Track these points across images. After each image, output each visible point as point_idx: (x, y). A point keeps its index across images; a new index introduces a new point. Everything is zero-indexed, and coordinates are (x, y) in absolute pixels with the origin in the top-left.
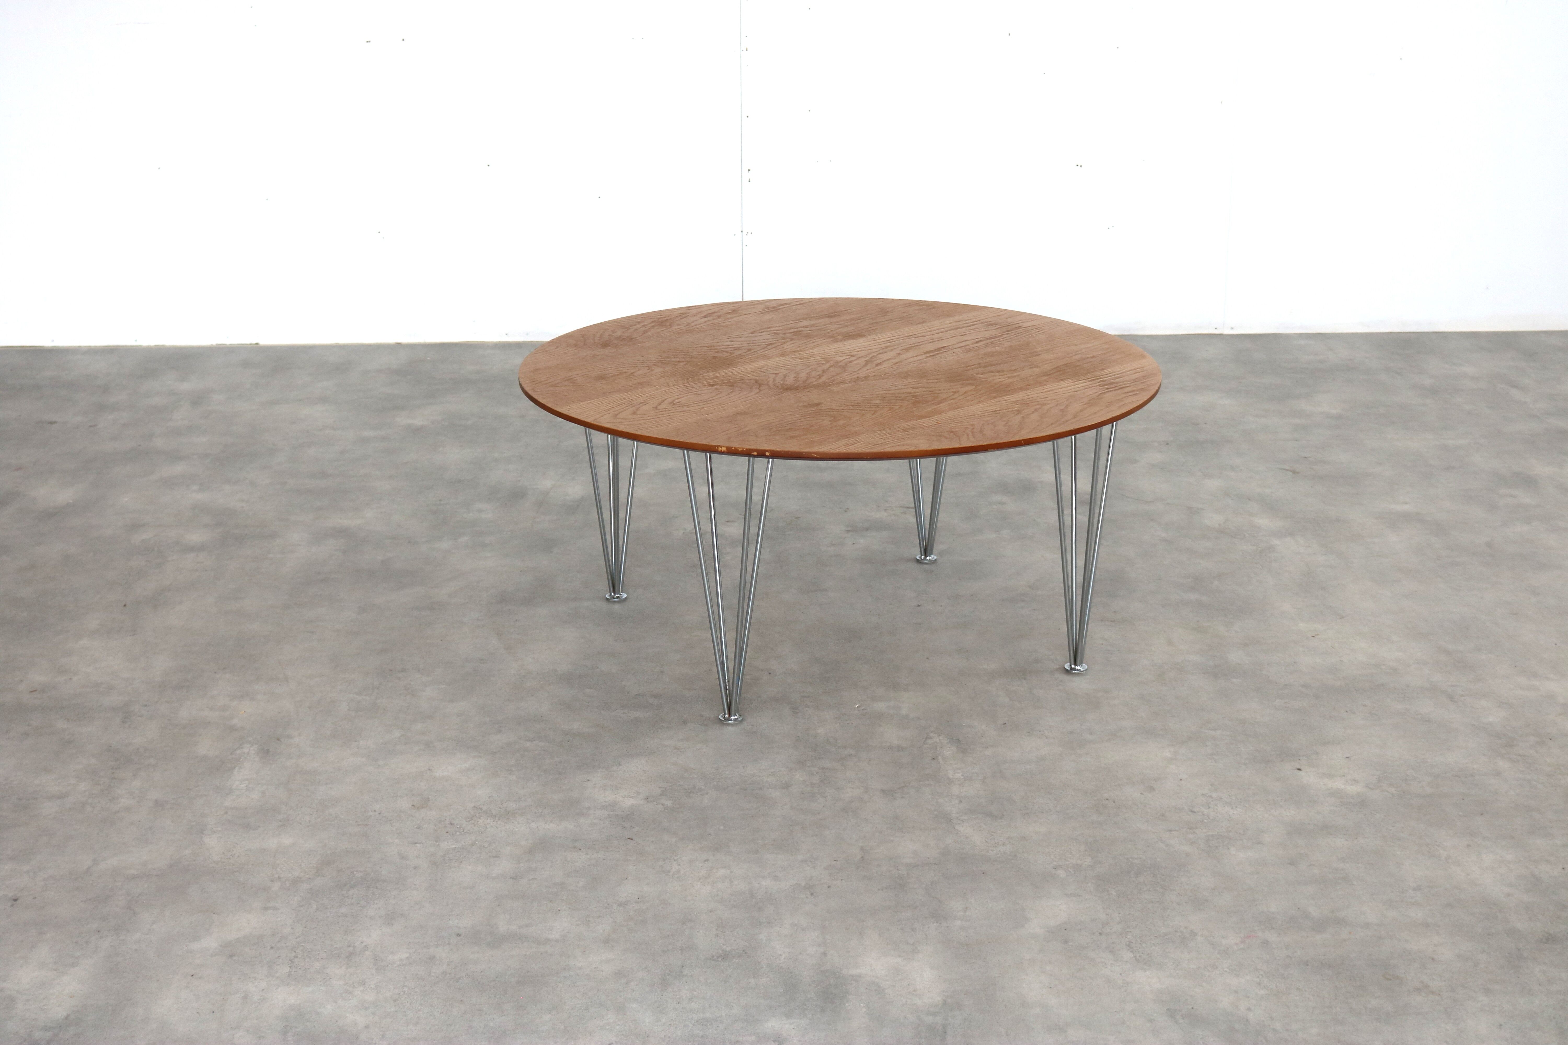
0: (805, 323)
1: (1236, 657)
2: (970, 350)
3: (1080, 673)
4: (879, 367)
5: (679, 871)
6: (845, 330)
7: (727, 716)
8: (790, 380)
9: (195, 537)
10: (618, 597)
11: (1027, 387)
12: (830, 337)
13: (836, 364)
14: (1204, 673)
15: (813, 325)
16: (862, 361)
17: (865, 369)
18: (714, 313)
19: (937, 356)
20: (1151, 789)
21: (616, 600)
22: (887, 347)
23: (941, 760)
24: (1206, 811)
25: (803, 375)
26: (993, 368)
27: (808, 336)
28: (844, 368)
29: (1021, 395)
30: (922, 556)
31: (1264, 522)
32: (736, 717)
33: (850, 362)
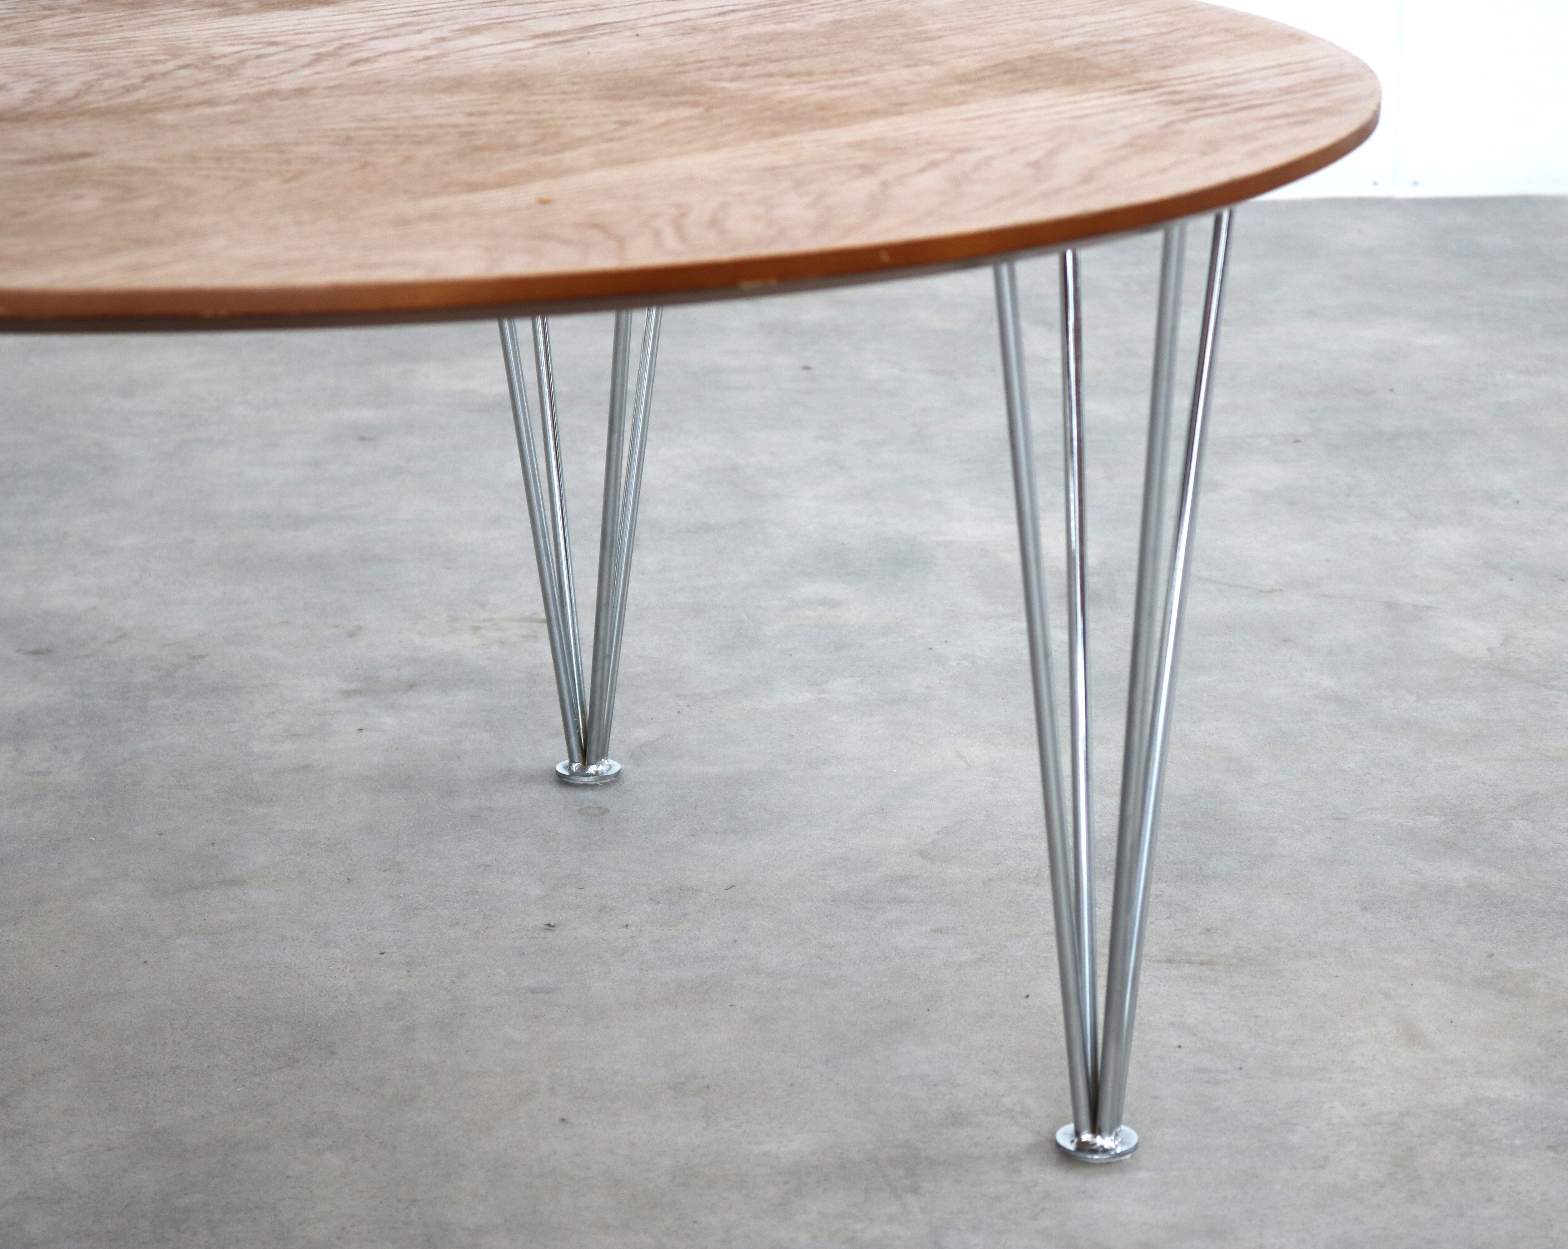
2: (696, 30)
3: (1114, 1162)
4: (359, 68)
11: (899, 108)
13: (203, 62)
14: (1550, 1147)
16: (305, 55)
17: (306, 72)
19: (575, 43)
22: (403, 25)
26: (773, 68)
29: (877, 128)
30: (572, 761)
33: (262, 56)
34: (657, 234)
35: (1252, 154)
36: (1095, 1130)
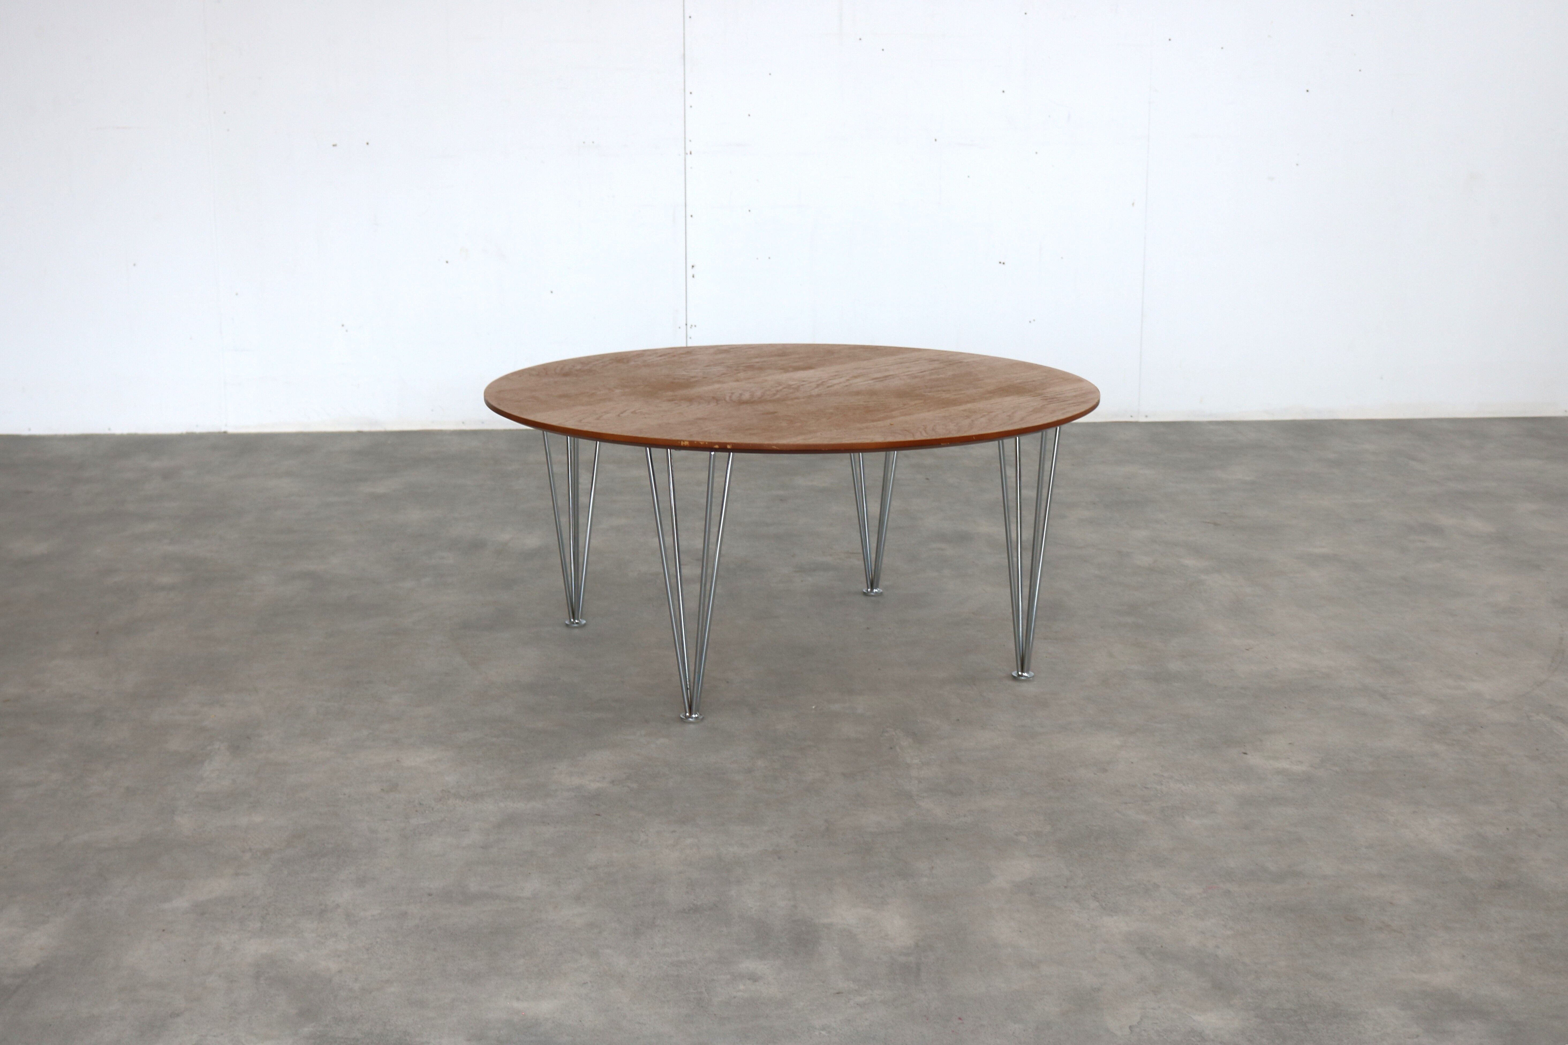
0: (757, 360)
1: (1175, 666)
2: (916, 377)
3: (1027, 679)
4: (830, 388)
5: (647, 841)
6: (795, 364)
7: (688, 714)
8: (746, 396)
9: (165, 579)
10: (577, 623)
11: (973, 400)
12: (781, 369)
13: (789, 386)
14: (1146, 679)
15: (765, 361)
16: (814, 385)
17: (817, 390)
18: (669, 354)
19: (885, 381)
20: (1105, 771)
21: (576, 625)
22: (837, 375)
23: (898, 750)
24: (1159, 787)
25: (759, 394)
26: (940, 389)
27: (761, 369)
28: (797, 389)
29: (969, 406)
30: (868, 588)
31: (1190, 562)
32: (696, 716)
33: (802, 385)
34: (921, 433)
35: (1063, 414)
36: (1022, 671)
